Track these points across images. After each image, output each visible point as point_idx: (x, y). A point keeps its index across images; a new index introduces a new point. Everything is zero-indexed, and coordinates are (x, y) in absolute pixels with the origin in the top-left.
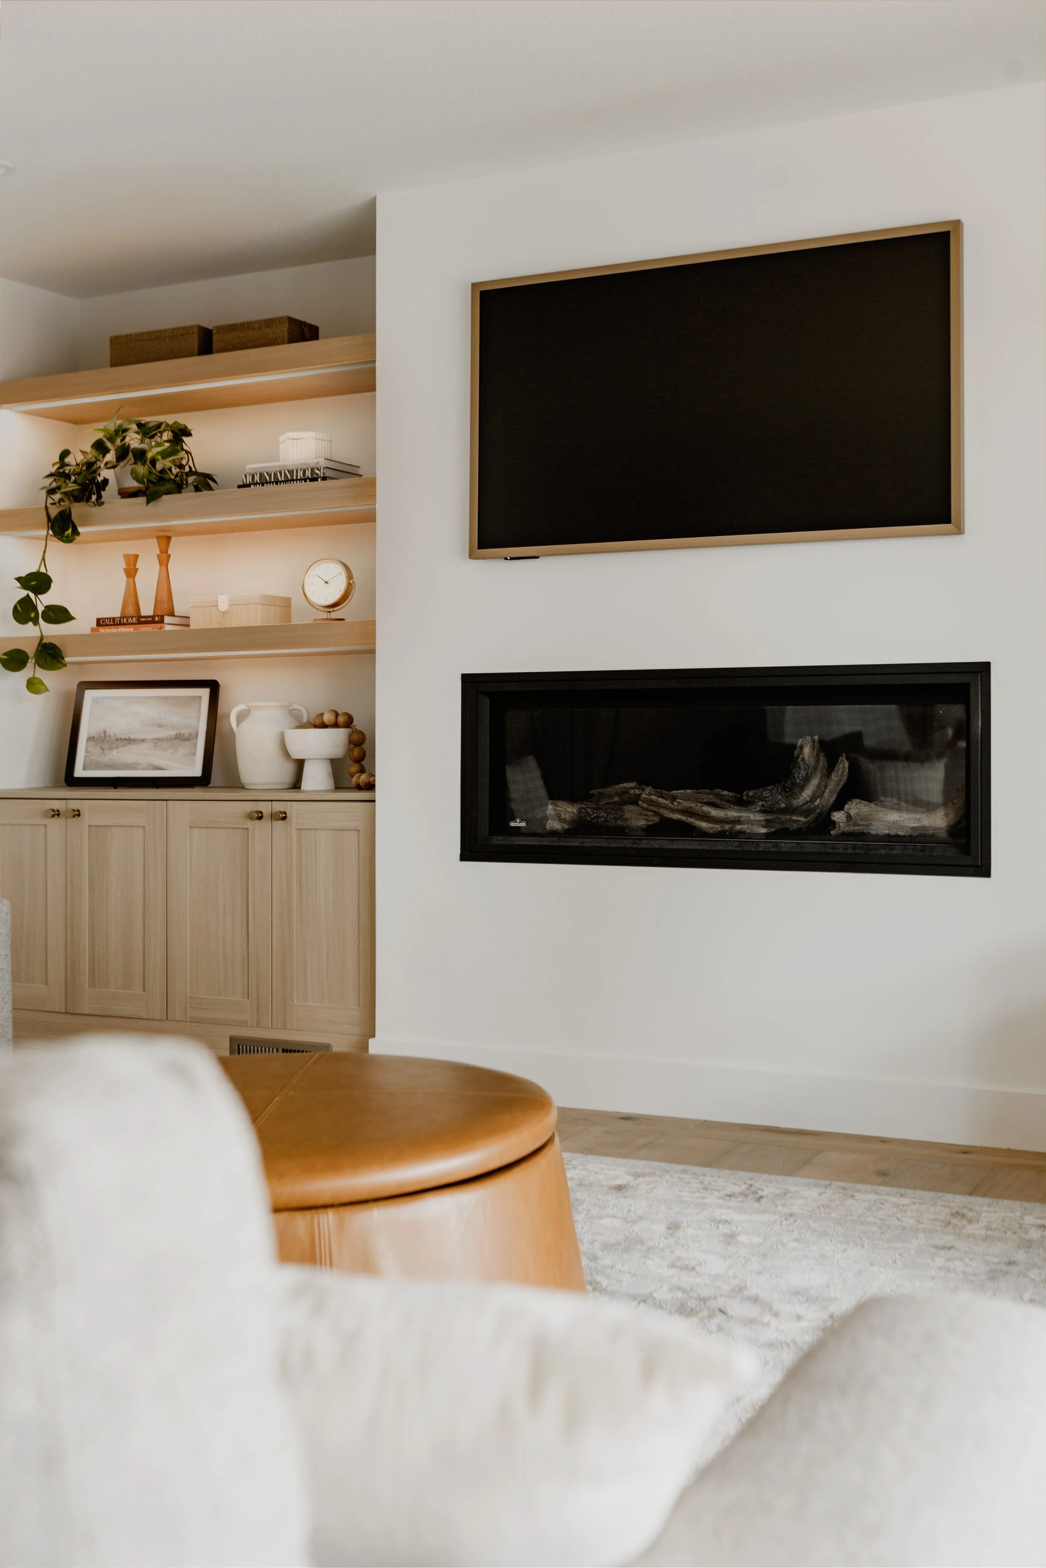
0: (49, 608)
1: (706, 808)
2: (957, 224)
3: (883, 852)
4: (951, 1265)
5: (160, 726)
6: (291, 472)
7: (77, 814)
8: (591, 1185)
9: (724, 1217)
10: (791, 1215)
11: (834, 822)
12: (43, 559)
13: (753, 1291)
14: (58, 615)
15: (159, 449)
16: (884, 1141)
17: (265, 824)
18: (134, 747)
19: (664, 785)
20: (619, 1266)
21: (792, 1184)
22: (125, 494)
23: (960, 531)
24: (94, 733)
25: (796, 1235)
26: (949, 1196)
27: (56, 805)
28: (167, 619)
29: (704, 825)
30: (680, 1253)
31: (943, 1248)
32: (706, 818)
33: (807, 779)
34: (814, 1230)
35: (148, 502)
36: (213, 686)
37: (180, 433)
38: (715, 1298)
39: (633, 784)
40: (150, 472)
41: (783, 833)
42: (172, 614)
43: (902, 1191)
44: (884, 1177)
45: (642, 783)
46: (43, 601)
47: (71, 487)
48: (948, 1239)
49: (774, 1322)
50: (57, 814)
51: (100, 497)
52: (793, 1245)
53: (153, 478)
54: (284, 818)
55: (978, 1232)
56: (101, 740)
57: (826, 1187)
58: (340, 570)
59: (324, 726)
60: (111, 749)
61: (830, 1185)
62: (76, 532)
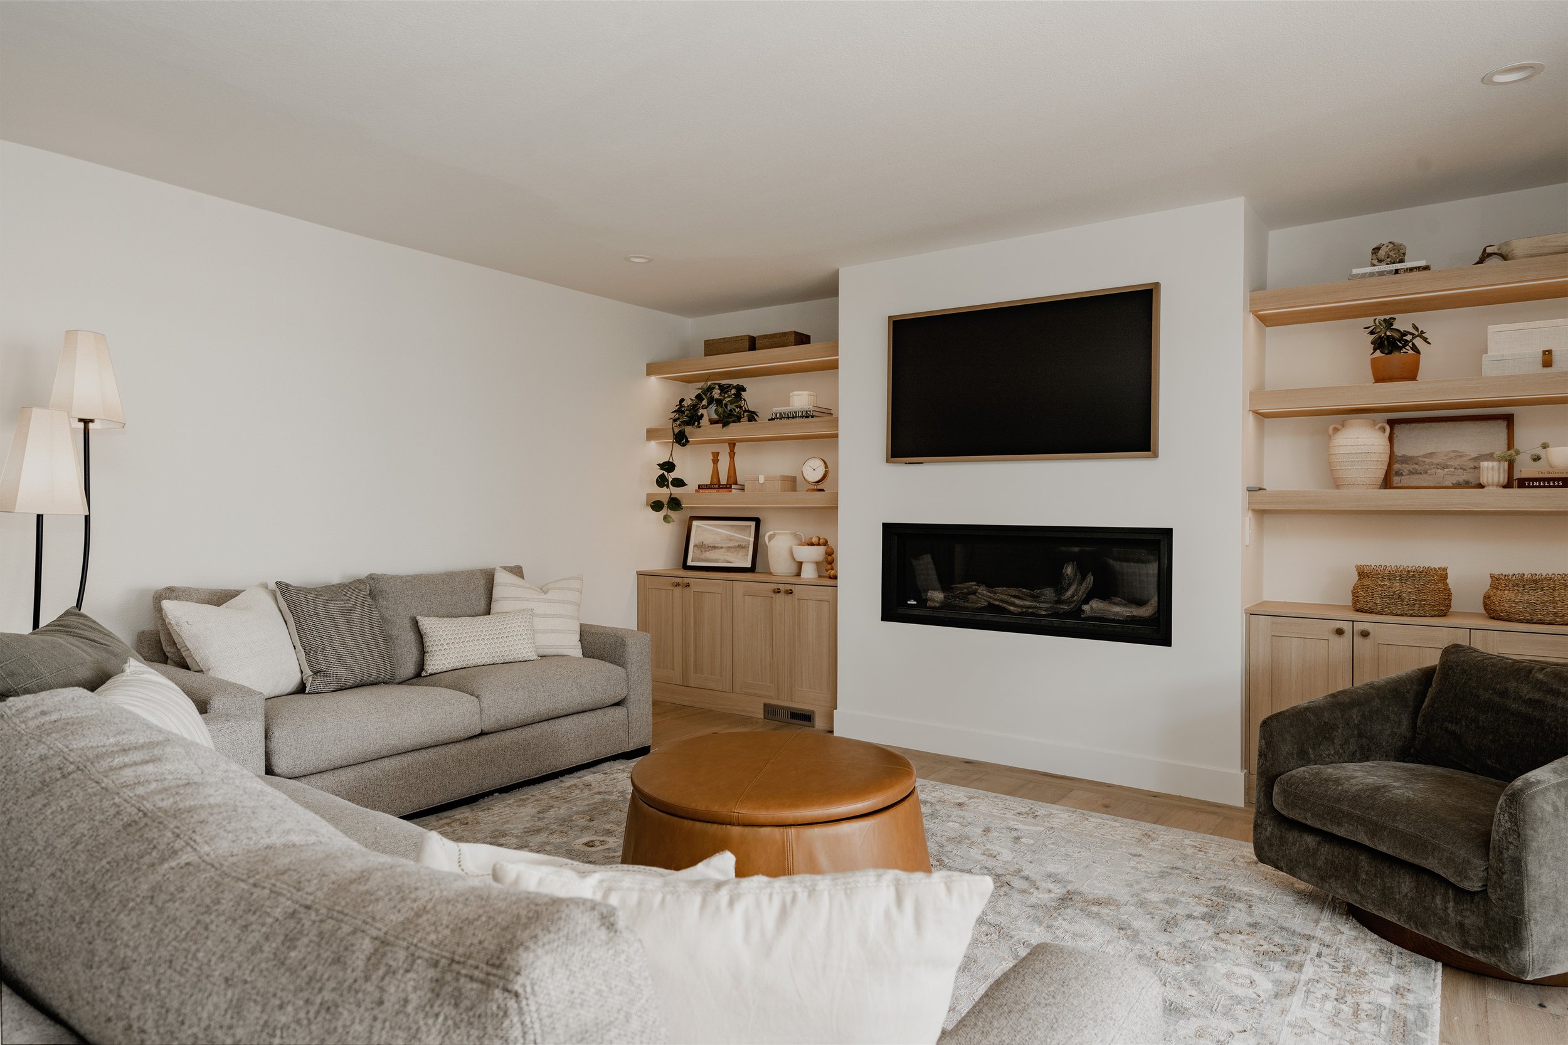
0: (674, 480)
1: (1013, 599)
2: (1157, 285)
3: (1110, 629)
4: (1139, 866)
5: (730, 540)
6: (796, 413)
7: (688, 585)
8: (944, 801)
9: (1015, 827)
10: (1052, 828)
11: (1083, 610)
12: (671, 455)
13: (1026, 873)
14: (679, 483)
15: (729, 399)
16: (1109, 786)
17: (781, 596)
18: (717, 551)
19: (990, 585)
20: (955, 852)
21: (1054, 809)
22: (713, 422)
23: (1156, 455)
24: (697, 543)
25: (1053, 841)
26: (1142, 823)
27: (678, 580)
28: (733, 486)
29: (1012, 608)
30: (989, 846)
31: (1135, 855)
32: (1013, 604)
33: (1070, 585)
34: (1063, 838)
35: (723, 427)
36: (758, 521)
37: (741, 389)
38: (1005, 875)
39: (974, 583)
40: (725, 411)
41: (1056, 615)
42: (736, 483)
43: (1116, 818)
44: (1107, 808)
45: (980, 582)
46: (671, 476)
47: (685, 419)
48: (1138, 850)
49: (1036, 892)
50: (678, 585)
51: (699, 423)
52: (1051, 846)
53: (726, 414)
54: (791, 593)
55: (1156, 847)
56: (701, 546)
57: (1074, 812)
58: (822, 463)
59: (812, 544)
60: (706, 551)
61: (1075, 811)
62: (687, 441)
